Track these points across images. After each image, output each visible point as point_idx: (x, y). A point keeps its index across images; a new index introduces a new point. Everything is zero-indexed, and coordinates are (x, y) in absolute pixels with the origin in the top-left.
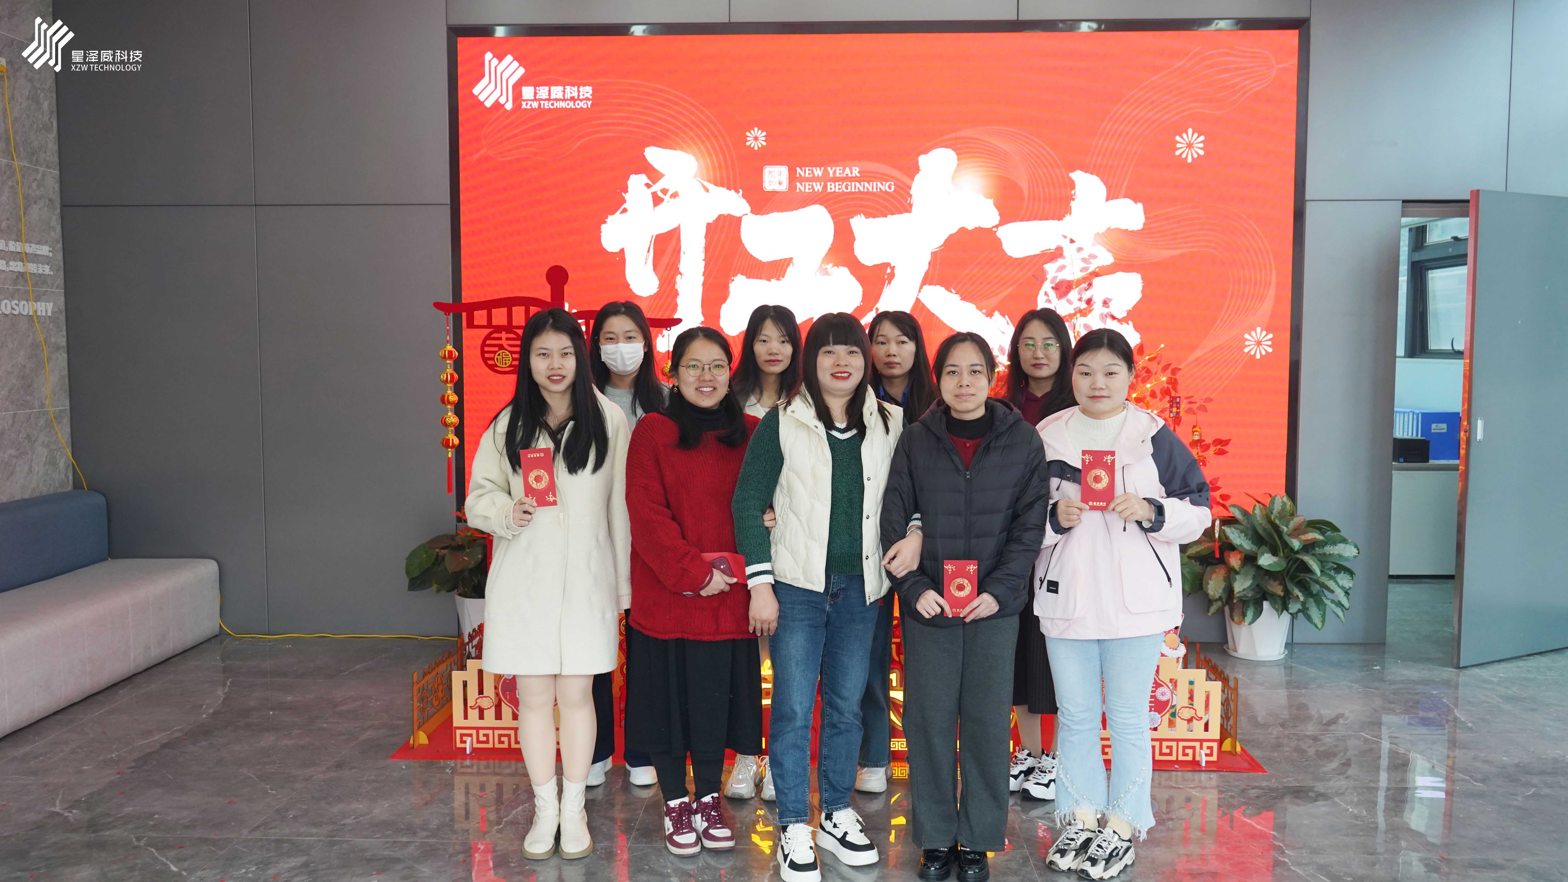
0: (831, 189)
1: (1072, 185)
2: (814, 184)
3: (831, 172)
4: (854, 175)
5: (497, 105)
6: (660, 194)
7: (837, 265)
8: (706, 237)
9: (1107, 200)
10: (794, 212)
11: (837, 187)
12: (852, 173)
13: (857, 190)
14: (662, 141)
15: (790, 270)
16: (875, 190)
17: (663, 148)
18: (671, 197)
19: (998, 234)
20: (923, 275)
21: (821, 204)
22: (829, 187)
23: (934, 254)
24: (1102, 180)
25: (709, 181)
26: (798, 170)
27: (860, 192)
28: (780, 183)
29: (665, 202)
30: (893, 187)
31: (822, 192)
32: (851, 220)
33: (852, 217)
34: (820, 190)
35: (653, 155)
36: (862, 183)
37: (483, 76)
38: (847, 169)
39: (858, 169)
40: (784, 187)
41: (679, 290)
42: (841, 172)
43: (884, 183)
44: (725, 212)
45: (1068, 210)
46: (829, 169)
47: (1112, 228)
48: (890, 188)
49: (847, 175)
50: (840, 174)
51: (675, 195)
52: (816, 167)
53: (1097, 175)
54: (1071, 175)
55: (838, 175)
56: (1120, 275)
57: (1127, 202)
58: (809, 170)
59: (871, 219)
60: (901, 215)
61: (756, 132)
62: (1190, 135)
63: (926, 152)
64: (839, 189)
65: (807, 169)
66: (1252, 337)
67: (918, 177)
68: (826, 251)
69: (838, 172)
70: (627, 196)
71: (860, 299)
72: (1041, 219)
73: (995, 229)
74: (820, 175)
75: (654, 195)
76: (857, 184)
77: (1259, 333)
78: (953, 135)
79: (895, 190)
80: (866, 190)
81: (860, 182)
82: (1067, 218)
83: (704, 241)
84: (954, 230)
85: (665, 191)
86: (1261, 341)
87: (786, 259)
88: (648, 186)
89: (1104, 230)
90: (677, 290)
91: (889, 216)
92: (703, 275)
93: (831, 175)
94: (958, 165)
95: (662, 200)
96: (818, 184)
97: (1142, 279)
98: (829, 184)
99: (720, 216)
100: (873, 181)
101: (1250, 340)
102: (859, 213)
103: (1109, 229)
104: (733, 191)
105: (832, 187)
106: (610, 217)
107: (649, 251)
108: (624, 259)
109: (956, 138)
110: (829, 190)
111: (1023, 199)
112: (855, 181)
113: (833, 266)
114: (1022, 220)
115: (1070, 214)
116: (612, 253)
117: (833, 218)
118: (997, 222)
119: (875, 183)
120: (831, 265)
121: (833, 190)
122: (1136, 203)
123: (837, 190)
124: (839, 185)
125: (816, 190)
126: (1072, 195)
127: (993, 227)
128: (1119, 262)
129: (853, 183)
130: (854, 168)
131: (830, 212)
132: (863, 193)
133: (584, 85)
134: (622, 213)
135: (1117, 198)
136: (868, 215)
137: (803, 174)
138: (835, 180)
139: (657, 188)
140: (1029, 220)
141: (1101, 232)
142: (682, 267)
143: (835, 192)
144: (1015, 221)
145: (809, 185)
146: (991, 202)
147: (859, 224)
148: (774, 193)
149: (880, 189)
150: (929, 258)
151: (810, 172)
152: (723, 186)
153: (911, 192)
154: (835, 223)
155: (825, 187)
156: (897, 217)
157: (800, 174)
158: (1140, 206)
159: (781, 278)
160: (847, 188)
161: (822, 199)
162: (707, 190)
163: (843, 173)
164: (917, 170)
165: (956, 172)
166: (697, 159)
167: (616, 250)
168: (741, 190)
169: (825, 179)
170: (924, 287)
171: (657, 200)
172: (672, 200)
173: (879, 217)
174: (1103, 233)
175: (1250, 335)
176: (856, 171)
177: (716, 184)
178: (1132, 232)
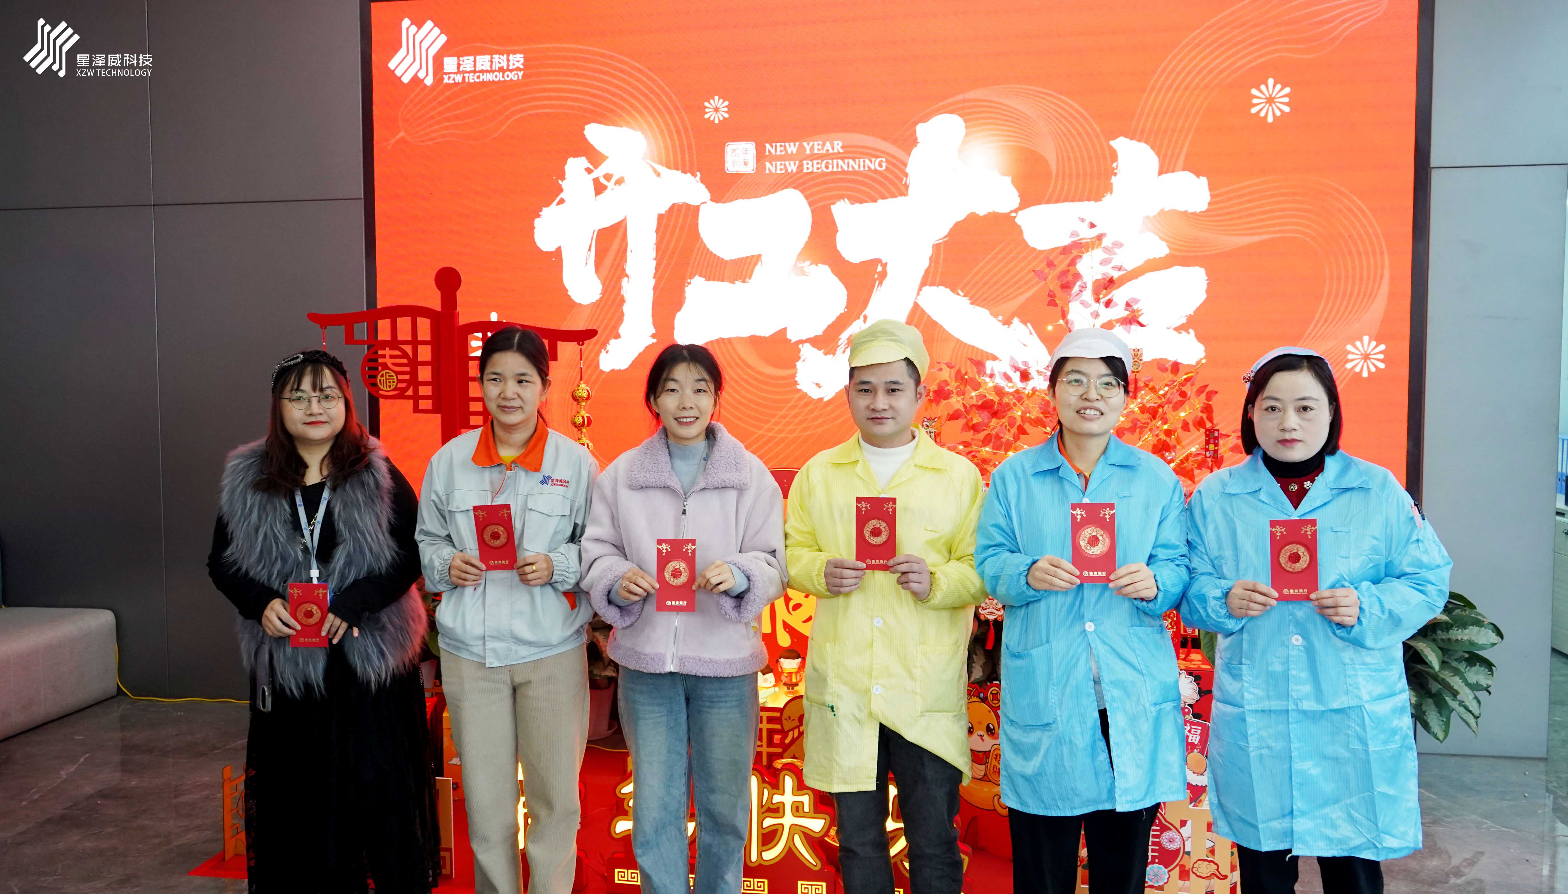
0: (808, 168)
1: (1114, 156)
2: (787, 163)
3: (808, 148)
4: (836, 151)
5: (416, 80)
6: (603, 181)
7: (815, 262)
8: (657, 232)
9: (1161, 173)
10: (763, 198)
11: (815, 166)
12: (833, 149)
13: (840, 169)
14: (604, 116)
15: (758, 268)
16: (862, 169)
17: (606, 124)
18: (615, 184)
19: (1017, 220)
20: (922, 273)
21: (795, 188)
22: (805, 166)
23: (936, 247)
24: (1153, 148)
25: (661, 163)
26: (768, 146)
27: (843, 172)
28: (746, 164)
29: (609, 189)
30: (884, 165)
31: (797, 173)
32: (832, 207)
33: (834, 203)
34: (794, 171)
35: (594, 133)
36: (846, 161)
37: (401, 46)
38: (828, 144)
39: (841, 144)
40: (751, 168)
41: (625, 295)
42: (820, 147)
43: (873, 160)
44: (680, 200)
45: (1109, 188)
46: (805, 144)
47: (1166, 209)
48: (881, 166)
49: (827, 150)
50: (819, 150)
51: (620, 182)
52: (789, 142)
53: (1147, 143)
54: (1112, 143)
55: (816, 152)
56: (1177, 269)
57: (1187, 177)
58: (781, 146)
59: (857, 205)
60: (894, 199)
61: (717, 101)
62: (1271, 87)
63: (925, 119)
64: (818, 169)
65: (778, 145)
66: (1357, 348)
67: (915, 151)
68: (802, 246)
69: (816, 147)
70: (564, 184)
71: (844, 304)
72: (1072, 201)
73: (1013, 215)
74: (794, 152)
75: (596, 181)
76: (840, 162)
77: (1367, 344)
78: (960, 97)
79: (887, 167)
80: (850, 169)
81: (843, 159)
82: (1108, 198)
83: (654, 236)
84: (961, 217)
85: (608, 177)
86: (1370, 354)
87: (753, 256)
88: (589, 171)
89: (1156, 212)
90: (623, 296)
91: (880, 201)
92: (654, 277)
93: (808, 152)
94: (967, 135)
95: (605, 188)
96: (792, 163)
97: (1207, 275)
98: (805, 162)
99: (674, 205)
100: (859, 158)
101: (1353, 353)
102: (842, 197)
103: (1162, 211)
104: (689, 175)
105: (809, 167)
106: (544, 209)
107: (589, 250)
108: (562, 260)
109: (964, 101)
110: (805, 171)
111: (1048, 175)
112: (837, 158)
113: (811, 264)
114: (1048, 202)
115: (1111, 193)
116: (548, 252)
117: (811, 204)
118: (1017, 206)
119: (862, 160)
120: (808, 263)
121: (810, 170)
122: (1198, 176)
123: (815, 170)
124: (818, 163)
125: (790, 171)
126: (1114, 169)
127: (1012, 212)
128: (1176, 253)
129: (835, 161)
130: (835, 143)
131: (806, 197)
132: (848, 172)
133: (514, 53)
134: (558, 204)
135: (1173, 171)
136: (854, 200)
137: (773, 151)
138: (813, 157)
139: (599, 173)
140: (1057, 201)
141: (1151, 215)
142: (629, 269)
143: (812, 172)
144: (1040, 204)
145: (781, 165)
146: (1008, 180)
147: (842, 210)
148: (738, 176)
149: (869, 167)
150: (929, 252)
151: (782, 148)
152: (677, 169)
153: (907, 170)
154: (813, 212)
155: (801, 166)
156: (890, 201)
157: (770, 152)
158: (1204, 180)
159: (747, 280)
160: (827, 167)
161: (798, 181)
162: (658, 175)
163: (823, 149)
164: (914, 142)
165: (964, 143)
166: (646, 137)
167: (551, 248)
168: (698, 173)
169: (801, 156)
170: (924, 288)
171: (599, 188)
172: (617, 187)
173: (866, 202)
174: (1154, 217)
175: (1355, 346)
176: (838, 146)
177: (669, 167)
178: (1194, 214)
